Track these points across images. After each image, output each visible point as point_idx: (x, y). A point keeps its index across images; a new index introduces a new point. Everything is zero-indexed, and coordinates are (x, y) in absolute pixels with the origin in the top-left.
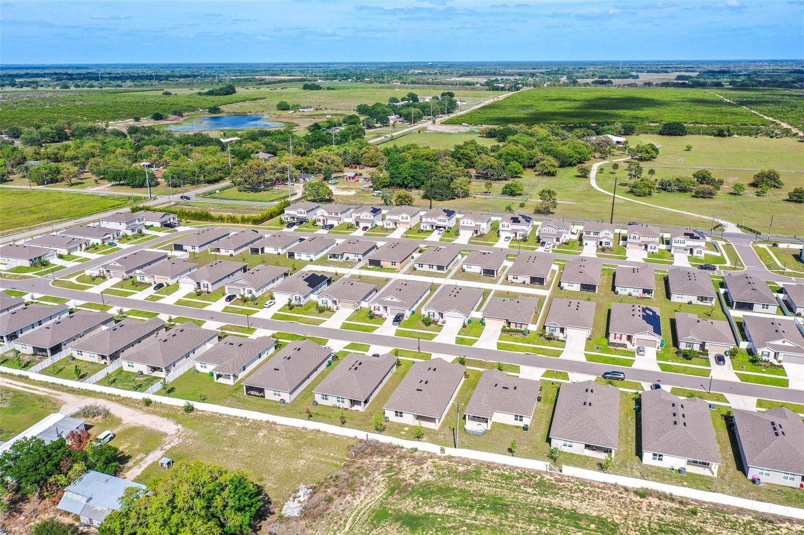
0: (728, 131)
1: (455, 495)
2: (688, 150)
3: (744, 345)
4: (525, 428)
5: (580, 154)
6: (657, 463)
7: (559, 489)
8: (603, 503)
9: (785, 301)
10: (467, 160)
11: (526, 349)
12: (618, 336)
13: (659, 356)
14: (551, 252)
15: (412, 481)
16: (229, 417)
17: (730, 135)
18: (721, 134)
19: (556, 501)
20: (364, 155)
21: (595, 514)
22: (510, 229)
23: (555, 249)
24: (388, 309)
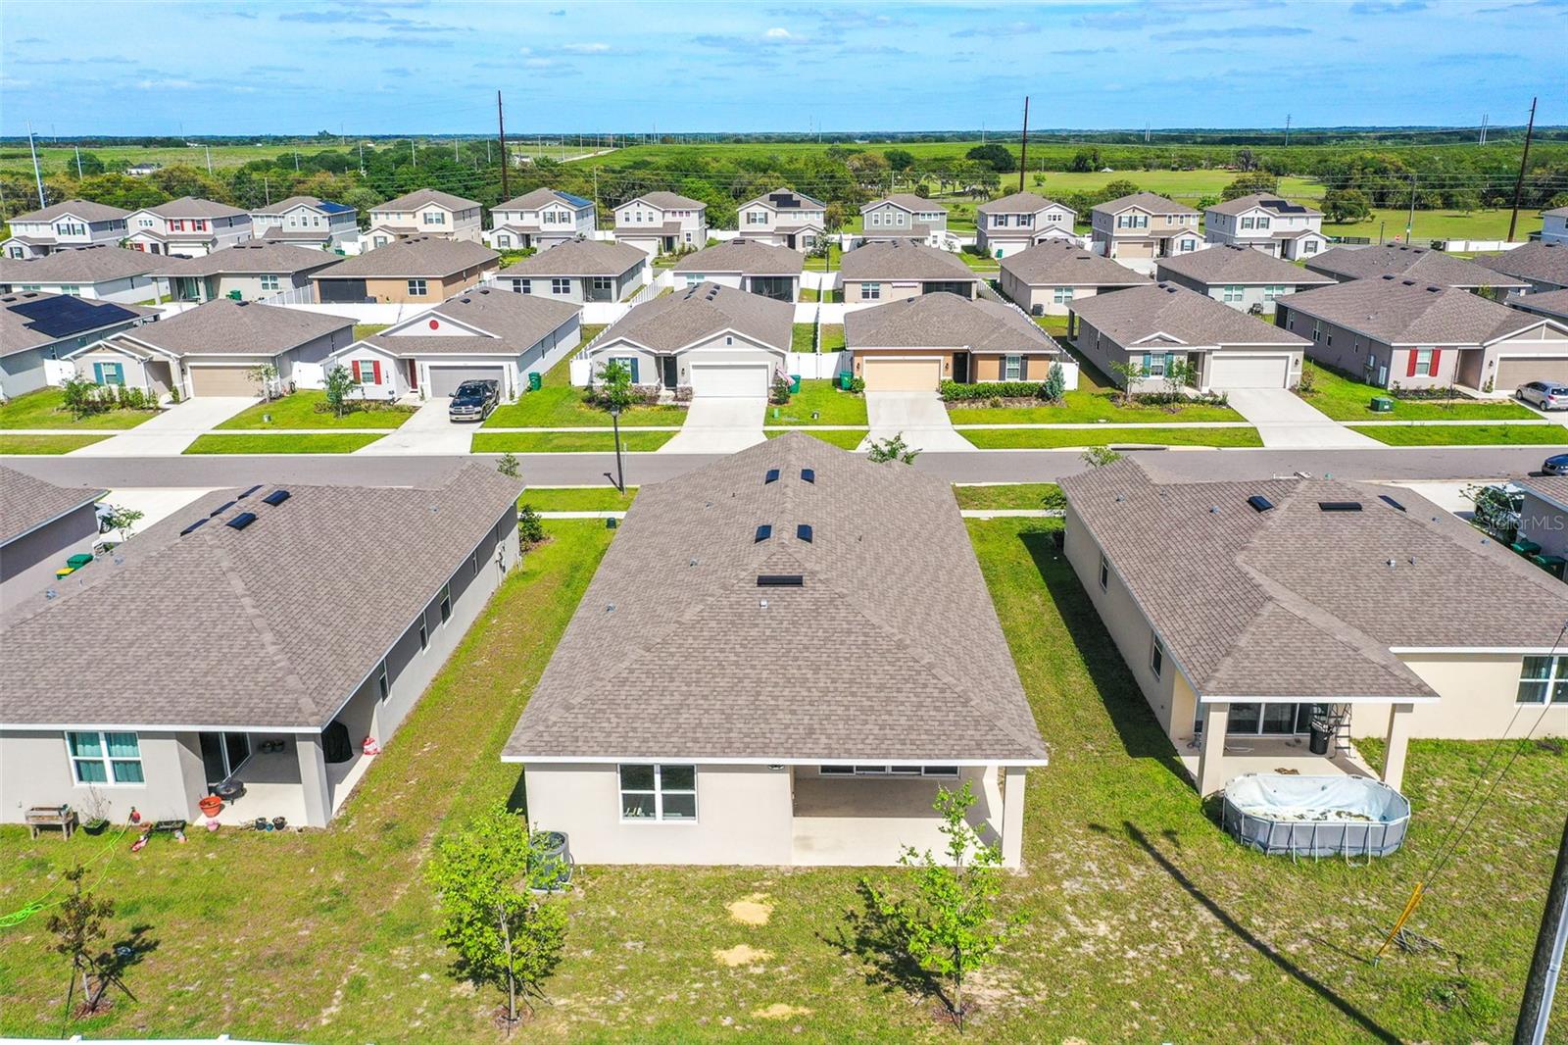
12: (1424, 358)
17: (1097, 169)
22: (770, 228)
24: (423, 368)
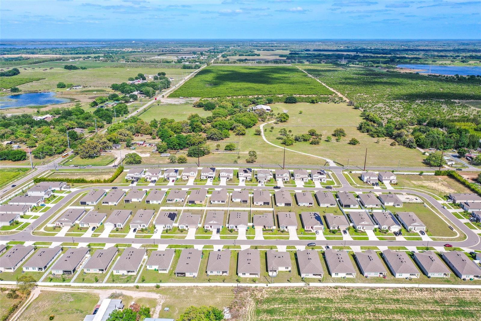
0: (316, 101)
1: (279, 300)
2: (301, 113)
3: (351, 225)
4: (290, 271)
5: (253, 121)
6: (337, 276)
7: (311, 291)
8: (326, 293)
9: (360, 201)
10: (199, 128)
11: (275, 238)
12: (308, 227)
13: (324, 234)
14: (264, 186)
15: (262, 298)
16: (177, 287)
17: (317, 103)
18: (313, 102)
19: (311, 296)
20: (141, 128)
21: (324, 297)
22: (243, 176)
23: (266, 184)
24: (212, 227)
